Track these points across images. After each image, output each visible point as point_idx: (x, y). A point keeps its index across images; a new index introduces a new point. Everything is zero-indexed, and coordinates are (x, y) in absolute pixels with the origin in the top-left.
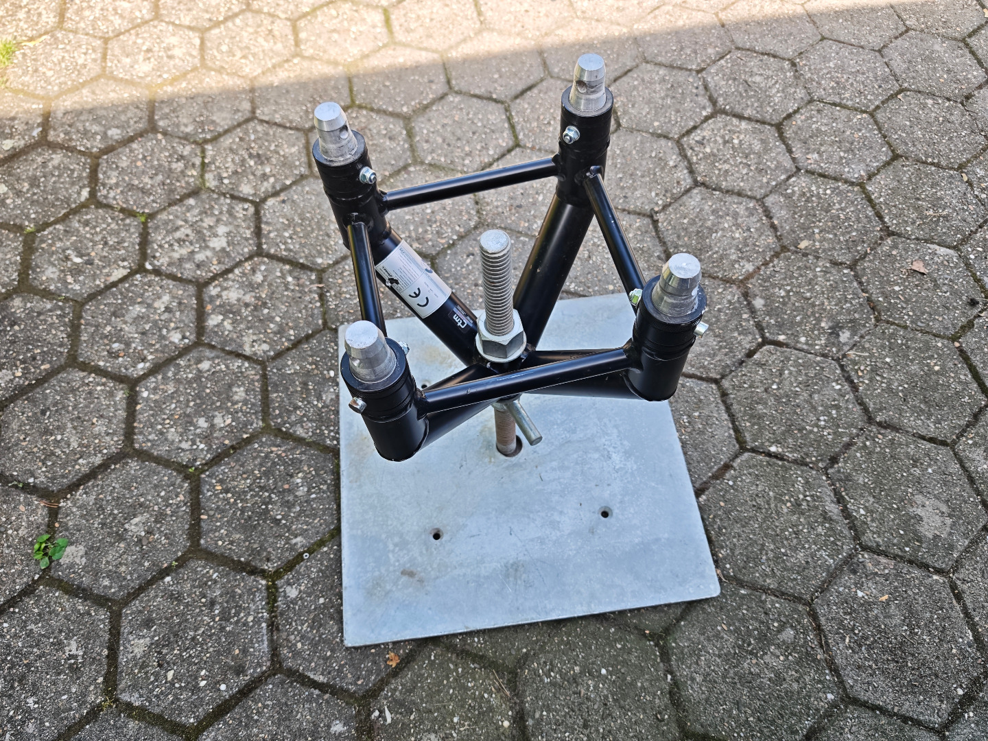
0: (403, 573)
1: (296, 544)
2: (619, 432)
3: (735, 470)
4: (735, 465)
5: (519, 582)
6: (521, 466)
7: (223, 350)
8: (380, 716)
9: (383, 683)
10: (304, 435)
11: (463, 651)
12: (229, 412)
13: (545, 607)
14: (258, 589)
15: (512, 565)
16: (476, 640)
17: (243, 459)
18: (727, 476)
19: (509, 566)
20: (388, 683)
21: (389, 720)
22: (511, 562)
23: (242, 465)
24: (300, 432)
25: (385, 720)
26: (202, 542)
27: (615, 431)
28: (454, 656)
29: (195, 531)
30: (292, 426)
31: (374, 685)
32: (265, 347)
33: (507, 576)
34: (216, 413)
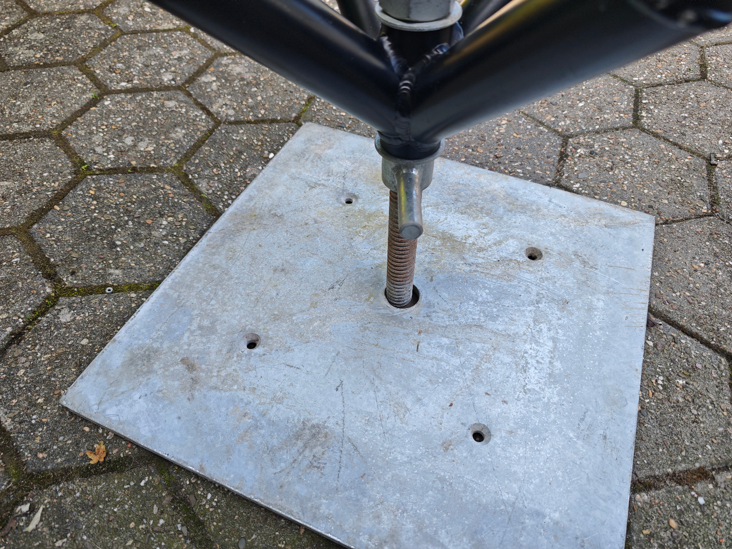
0: (183, 361)
1: (111, 274)
2: (555, 347)
3: (716, 486)
4: (719, 478)
5: (307, 453)
6: (401, 322)
7: (195, 100)
8: (25, 514)
9: (65, 474)
10: (204, 190)
11: (184, 500)
12: (156, 143)
13: (318, 508)
14: (38, 294)
15: (313, 426)
16: (209, 496)
17: (134, 181)
18: (700, 486)
19: (309, 425)
20: (70, 479)
21: (32, 527)
22: (314, 422)
23: (128, 186)
24: (203, 186)
25: (27, 524)
26: (35, 226)
27: (550, 344)
28: (169, 498)
29: (38, 215)
30: (199, 178)
31: (53, 470)
32: (231, 112)
33: (298, 436)
34: (147, 139)
